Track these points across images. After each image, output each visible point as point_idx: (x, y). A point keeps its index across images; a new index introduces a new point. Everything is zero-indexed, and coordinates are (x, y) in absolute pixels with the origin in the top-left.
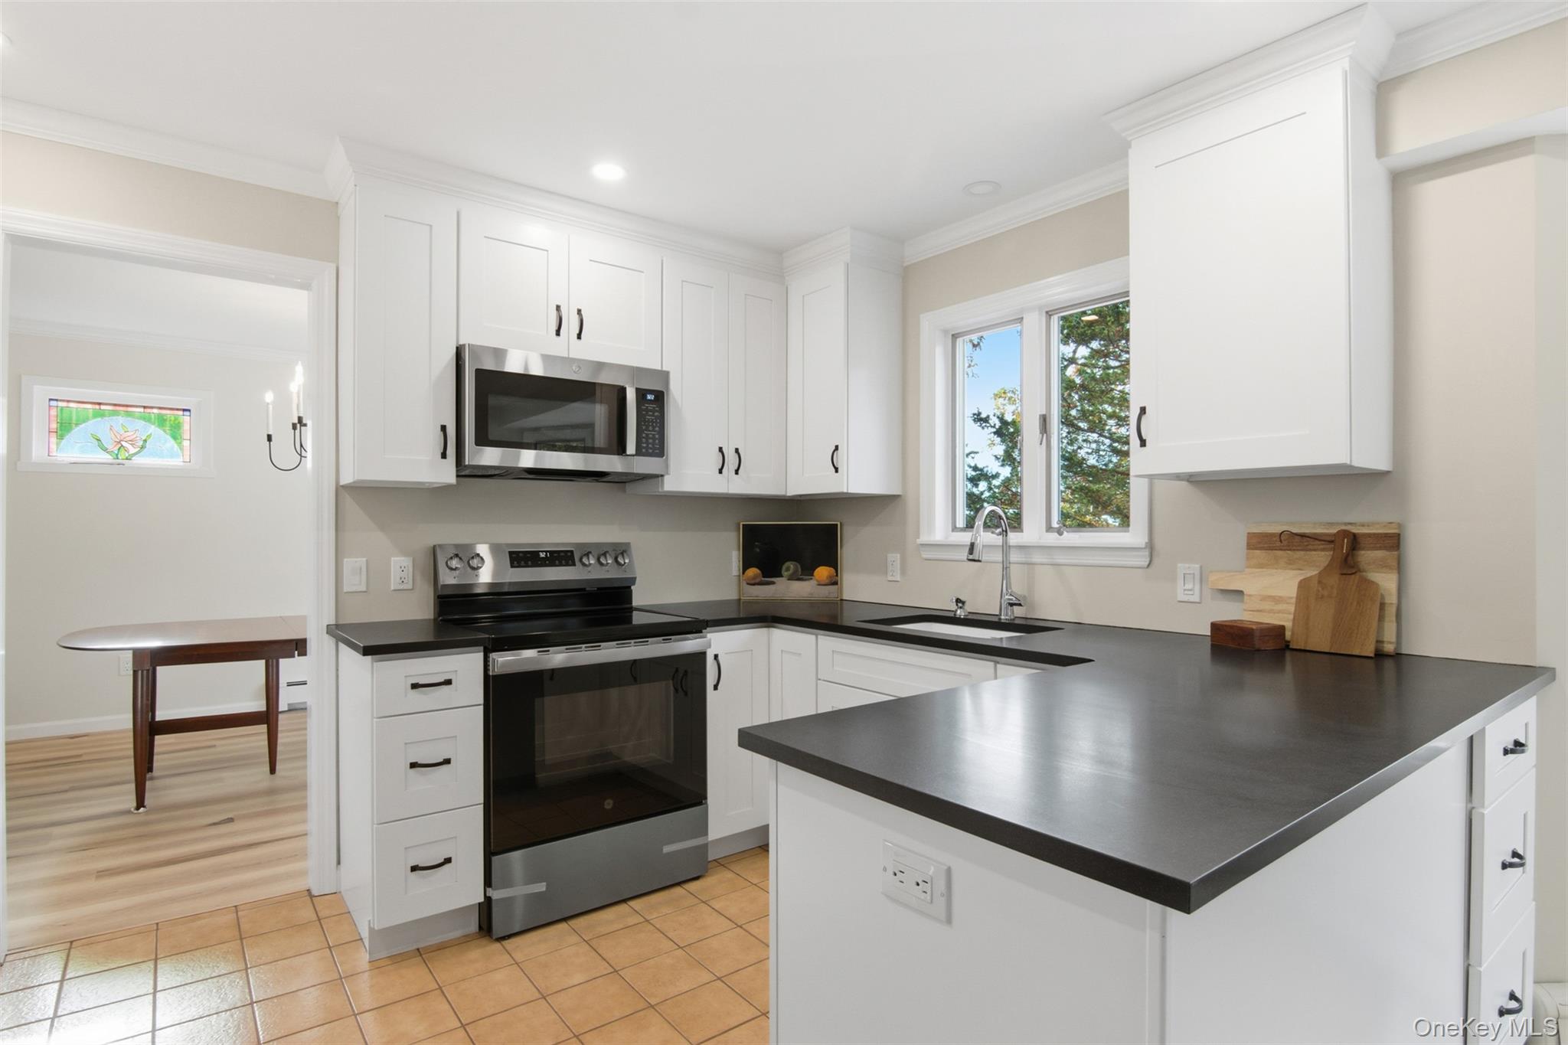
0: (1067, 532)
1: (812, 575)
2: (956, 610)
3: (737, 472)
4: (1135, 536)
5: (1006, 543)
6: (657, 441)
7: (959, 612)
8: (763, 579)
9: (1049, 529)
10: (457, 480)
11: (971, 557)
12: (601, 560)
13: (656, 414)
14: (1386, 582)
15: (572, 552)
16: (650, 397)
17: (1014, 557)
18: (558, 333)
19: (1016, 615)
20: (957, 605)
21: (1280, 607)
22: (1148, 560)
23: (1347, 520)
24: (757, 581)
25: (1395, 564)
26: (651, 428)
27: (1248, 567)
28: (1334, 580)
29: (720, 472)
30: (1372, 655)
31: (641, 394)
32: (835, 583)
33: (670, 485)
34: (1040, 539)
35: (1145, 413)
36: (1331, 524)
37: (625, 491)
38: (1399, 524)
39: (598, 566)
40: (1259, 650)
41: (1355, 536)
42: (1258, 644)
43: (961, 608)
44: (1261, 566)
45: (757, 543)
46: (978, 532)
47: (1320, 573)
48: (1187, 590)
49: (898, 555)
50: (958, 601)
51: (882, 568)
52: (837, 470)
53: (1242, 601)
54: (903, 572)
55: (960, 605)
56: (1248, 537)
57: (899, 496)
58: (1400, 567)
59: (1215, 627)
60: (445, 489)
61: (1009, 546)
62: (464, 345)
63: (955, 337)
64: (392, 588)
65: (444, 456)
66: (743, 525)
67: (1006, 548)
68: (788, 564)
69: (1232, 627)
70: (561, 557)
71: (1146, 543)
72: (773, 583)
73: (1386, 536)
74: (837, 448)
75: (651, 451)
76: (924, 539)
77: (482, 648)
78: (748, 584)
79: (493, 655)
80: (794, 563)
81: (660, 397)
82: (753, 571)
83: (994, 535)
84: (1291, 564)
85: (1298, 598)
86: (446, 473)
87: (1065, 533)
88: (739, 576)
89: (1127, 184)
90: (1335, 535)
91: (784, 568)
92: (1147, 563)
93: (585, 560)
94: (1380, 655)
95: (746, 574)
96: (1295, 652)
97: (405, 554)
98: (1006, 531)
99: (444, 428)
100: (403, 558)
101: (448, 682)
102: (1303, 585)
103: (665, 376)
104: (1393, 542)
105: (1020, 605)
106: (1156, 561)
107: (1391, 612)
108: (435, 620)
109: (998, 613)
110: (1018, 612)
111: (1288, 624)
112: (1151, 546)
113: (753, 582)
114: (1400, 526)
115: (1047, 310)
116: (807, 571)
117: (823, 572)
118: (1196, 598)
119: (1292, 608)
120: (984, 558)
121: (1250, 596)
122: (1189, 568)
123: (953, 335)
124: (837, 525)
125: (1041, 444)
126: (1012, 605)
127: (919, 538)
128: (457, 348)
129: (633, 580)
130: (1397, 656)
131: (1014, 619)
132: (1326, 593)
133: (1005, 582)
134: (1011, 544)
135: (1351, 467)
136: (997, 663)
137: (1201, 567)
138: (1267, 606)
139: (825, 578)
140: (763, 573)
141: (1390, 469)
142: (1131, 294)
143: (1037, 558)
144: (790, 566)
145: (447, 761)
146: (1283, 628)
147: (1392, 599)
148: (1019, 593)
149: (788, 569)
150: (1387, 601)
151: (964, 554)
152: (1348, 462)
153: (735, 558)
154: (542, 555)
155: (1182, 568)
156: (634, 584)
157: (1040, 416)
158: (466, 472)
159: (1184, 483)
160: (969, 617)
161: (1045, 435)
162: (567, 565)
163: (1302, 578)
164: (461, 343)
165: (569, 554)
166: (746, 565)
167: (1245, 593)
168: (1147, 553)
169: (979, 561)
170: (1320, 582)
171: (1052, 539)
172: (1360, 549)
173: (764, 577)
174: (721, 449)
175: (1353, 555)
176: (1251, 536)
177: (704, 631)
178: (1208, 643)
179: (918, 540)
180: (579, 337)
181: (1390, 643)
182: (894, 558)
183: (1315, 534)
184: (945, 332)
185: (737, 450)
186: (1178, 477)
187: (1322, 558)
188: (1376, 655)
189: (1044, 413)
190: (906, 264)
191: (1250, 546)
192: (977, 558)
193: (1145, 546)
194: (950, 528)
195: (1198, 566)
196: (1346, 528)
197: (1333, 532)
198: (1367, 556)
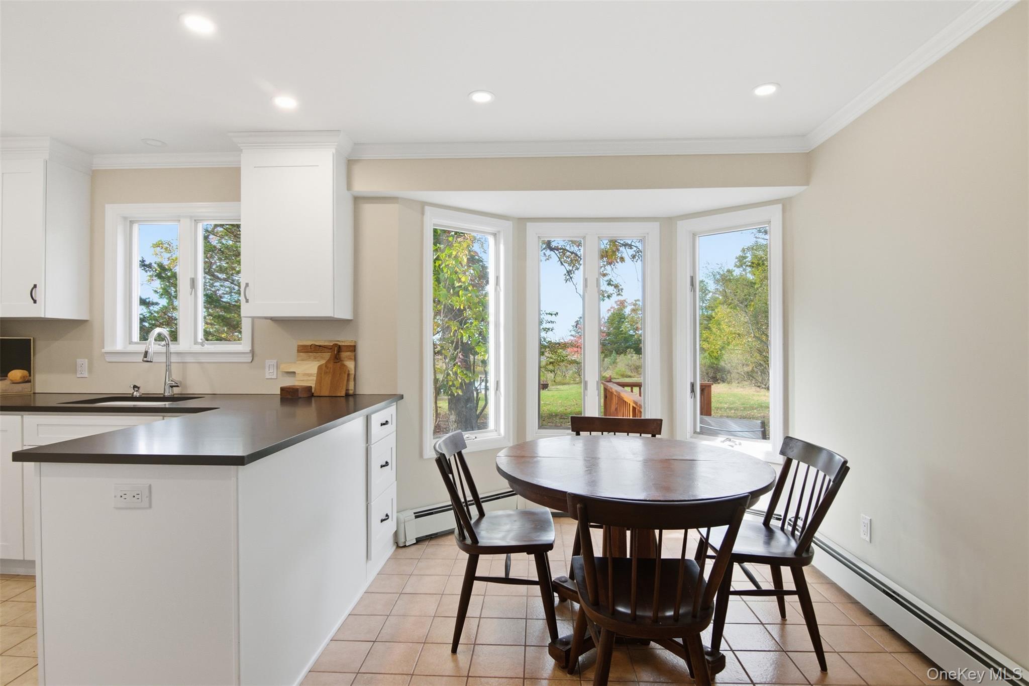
0: (207, 344)
1: (6, 376)
2: (133, 393)
4: (243, 346)
5: (169, 351)
7: (135, 393)
9: (196, 343)
11: (145, 359)
14: (350, 365)
17: (174, 359)
19: (175, 393)
20: (134, 389)
21: (311, 378)
22: (251, 358)
23: (337, 339)
25: (353, 357)
27: (297, 361)
28: (331, 365)
30: (344, 395)
32: (28, 382)
34: (190, 348)
35: (248, 286)
36: (331, 341)
40: (300, 398)
41: (339, 346)
42: (300, 395)
43: (137, 391)
44: (303, 360)
46: (150, 344)
47: (326, 363)
48: (270, 373)
49: (86, 360)
50: (135, 387)
51: (73, 369)
53: (295, 377)
54: (90, 371)
55: (136, 389)
56: (298, 347)
57: (87, 321)
58: (355, 359)
59: (282, 389)
61: (171, 353)
63: (132, 222)
67: (168, 354)
69: (289, 388)
71: (250, 350)
73: (351, 346)
76: (107, 349)
83: (161, 347)
84: (315, 358)
85: (317, 374)
87: (206, 345)
90: (332, 346)
92: (251, 360)
94: (347, 395)
96: (315, 397)
98: (169, 344)
102: (320, 368)
104: (353, 349)
105: (178, 386)
106: (255, 359)
107: (352, 377)
109: (163, 393)
110: (176, 390)
111: (313, 386)
112: (253, 352)
114: (355, 342)
115: (196, 219)
117: (16, 374)
118: (274, 377)
119: (315, 378)
120: (154, 361)
121: (298, 374)
122: (271, 362)
123: (130, 221)
125: (191, 294)
126: (172, 387)
127: (104, 348)
130: (354, 395)
131: (174, 395)
132: (328, 371)
133: (167, 373)
134: (171, 352)
135: (333, 318)
136: (164, 415)
137: (277, 361)
138: (306, 378)
139: (19, 378)
141: (352, 319)
142: (242, 220)
143: (189, 359)
146: (311, 387)
147: (352, 372)
148: (178, 379)
150: (351, 373)
151: (141, 358)
152: (333, 316)
155: (268, 362)
157: (190, 278)
159: (270, 321)
160: (142, 396)
161: (193, 290)
163: (319, 364)
167: (296, 373)
168: (251, 355)
169: (151, 362)
170: (326, 366)
171: (197, 348)
172: (341, 352)
175: (339, 355)
176: (299, 346)
178: (279, 397)
179: (103, 350)
181: (351, 390)
182: (83, 362)
183: (325, 345)
184: (125, 218)
186: (266, 318)
187: (327, 356)
188: (346, 395)
189: (193, 277)
190: (94, 169)
191: (299, 351)
192: (150, 360)
193: (249, 352)
194: (128, 342)
195: (275, 361)
196: (336, 343)
197: (332, 344)
198: (344, 355)
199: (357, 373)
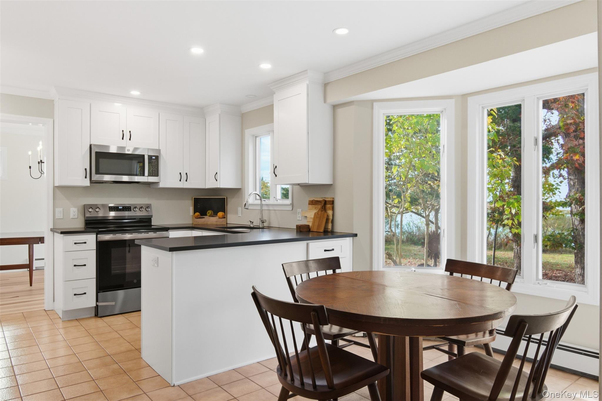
1: (217, 215)
3: (187, 180)
4: (289, 201)
6: (156, 171)
8: (201, 216)
10: (90, 184)
12: (140, 209)
13: (156, 163)
14: (330, 213)
15: (130, 207)
16: (153, 158)
18: (123, 139)
22: (292, 208)
24: (199, 217)
25: (332, 208)
26: (154, 168)
28: (320, 213)
29: (181, 180)
30: (323, 231)
31: (150, 157)
32: (224, 218)
33: (161, 185)
34: (273, 202)
39: (139, 211)
42: (301, 230)
43: (252, 224)
44: (310, 209)
45: (198, 204)
50: (251, 222)
51: (237, 212)
52: (217, 181)
54: (242, 213)
57: (240, 188)
59: (297, 226)
60: (86, 187)
64: (71, 218)
65: (86, 177)
66: (194, 198)
68: (209, 211)
70: (127, 208)
72: (204, 218)
74: (217, 173)
75: (154, 175)
77: (95, 233)
78: (195, 218)
79: (99, 235)
80: (211, 211)
81: (157, 157)
82: (197, 214)
86: (87, 183)
88: (193, 215)
93: (135, 209)
94: (325, 232)
95: (195, 214)
97: (75, 207)
99: (86, 169)
101: (85, 242)
103: (159, 151)
106: (294, 208)
108: (84, 227)
113: (197, 217)
116: (215, 214)
117: (220, 214)
123: (255, 137)
124: (225, 198)
129: (152, 216)
130: (332, 232)
133: (261, 216)
139: (221, 216)
144: (210, 212)
149: (209, 213)
153: (191, 209)
154: (120, 208)
158: (93, 182)
159: (299, 186)
162: (128, 211)
164: (91, 144)
166: (195, 212)
172: (326, 204)
174: (180, 173)
176: (309, 201)
177: (168, 231)
180: (130, 140)
181: (330, 229)
182: (240, 209)
184: (253, 135)
185: (186, 173)
190: (242, 113)
191: (309, 204)
193: (290, 204)
195: (301, 210)
197: (322, 200)
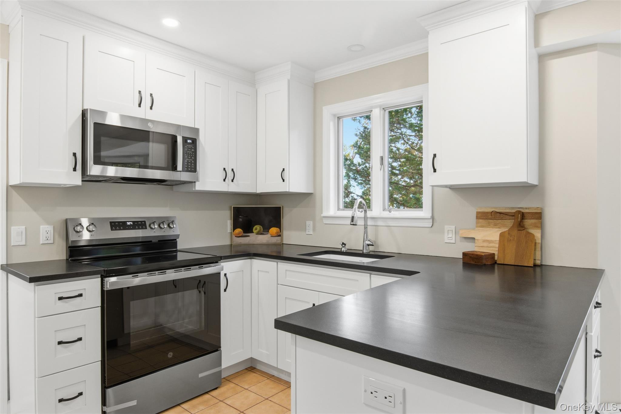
0: (393, 211)
1: (269, 232)
2: (342, 248)
3: (232, 181)
4: (425, 213)
5: (366, 216)
6: (193, 164)
7: (343, 249)
8: (243, 234)
9: (384, 210)
10: (82, 184)
11: (352, 223)
12: (161, 225)
13: (192, 150)
14: (537, 233)
15: (145, 222)
16: (189, 141)
17: (370, 223)
18: (140, 105)
19: (370, 250)
20: (342, 246)
21: (491, 245)
22: (432, 224)
23: (519, 206)
24: (240, 235)
25: (540, 225)
26: (189, 157)
27: (476, 227)
28: (515, 232)
29: (224, 180)
30: (533, 266)
31: (185, 139)
32: (279, 236)
33: (199, 187)
34: (380, 214)
35: (436, 157)
36: (513, 208)
37: (173, 190)
38: (541, 208)
39: (159, 228)
40: (485, 265)
41: (523, 213)
42: (484, 262)
43: (344, 247)
44: (482, 227)
45: (240, 216)
46: (355, 211)
47: (509, 230)
48: (449, 237)
49: (312, 222)
50: (343, 244)
51: (303, 228)
52: (284, 181)
53: (474, 242)
54: (314, 230)
55: (343, 245)
56: (477, 214)
57: (312, 193)
58: (542, 227)
59: (464, 254)
60: (76, 187)
61: (367, 218)
62: (87, 109)
64: (41, 243)
65: (75, 169)
66: (233, 207)
67: (366, 218)
68: (256, 226)
69: (473, 254)
70: (139, 224)
71: (431, 216)
72: (249, 236)
73: (536, 213)
74: (284, 170)
75: (189, 169)
76: (325, 214)
77: (99, 276)
78: (235, 237)
79: (106, 279)
80: (259, 226)
81: (194, 141)
82: (239, 230)
83: (359, 212)
84: (495, 225)
85: (499, 240)
86: (76, 179)
87: (392, 212)
88: (231, 233)
89: (428, 50)
90: (514, 213)
91: (254, 228)
92: (431, 225)
93: (152, 226)
94: (535, 266)
95: (235, 231)
96: (499, 265)
97: (48, 223)
98: (366, 211)
99: (75, 154)
100: (48, 226)
101: (81, 295)
102: (502, 235)
103: (196, 131)
104: (539, 216)
105: (373, 245)
106: (435, 224)
107: (538, 246)
108: (67, 259)
109: (362, 249)
110: (371, 248)
111: (496, 253)
112: (433, 218)
113: (238, 236)
114: (542, 209)
115: (383, 107)
116: (266, 229)
117: (274, 230)
118: (453, 241)
119: (497, 246)
120: (358, 224)
121: (477, 240)
122: (450, 227)
123: (338, 117)
124: (281, 207)
125: (381, 170)
126: (368, 245)
127: (322, 214)
128: (83, 111)
129: (178, 236)
130: (541, 266)
131: (369, 252)
132: (512, 239)
133: (365, 235)
134: (368, 217)
135: (528, 183)
136: (371, 274)
137: (455, 227)
138: (485, 244)
139: (275, 233)
140: (243, 232)
141: (537, 184)
142: (423, 102)
143: (380, 223)
144: (257, 228)
145: (80, 339)
146: (494, 254)
147: (539, 241)
148: (373, 240)
149: (256, 229)
150: (537, 242)
151: (349, 221)
152: (527, 181)
153: (229, 224)
154: (128, 223)
155: (447, 227)
156: (178, 238)
157: (380, 157)
158: (87, 178)
159: (448, 189)
160: (347, 251)
161: (382, 166)
162: (142, 228)
163: (501, 232)
164: (85, 108)
165: (143, 223)
166: (235, 227)
167: (476, 239)
168: (431, 221)
169: (356, 225)
170: (509, 234)
171: (386, 214)
172: (525, 219)
173: (244, 233)
174: (224, 169)
175: (522, 222)
176: (478, 213)
177: (219, 262)
178: (461, 261)
179: (322, 215)
180: (151, 108)
181: (539, 260)
182: (310, 223)
183: (506, 212)
184: (334, 115)
185: (232, 170)
186: (446, 186)
187: (510, 223)
188: (534, 265)
189: (382, 156)
190: (315, 82)
191: (477, 218)
192: (355, 224)
193: (430, 218)
194: (337, 209)
195: (454, 226)
196: (519, 210)
197: (515, 211)
198: (528, 222)
199: (543, 243)
